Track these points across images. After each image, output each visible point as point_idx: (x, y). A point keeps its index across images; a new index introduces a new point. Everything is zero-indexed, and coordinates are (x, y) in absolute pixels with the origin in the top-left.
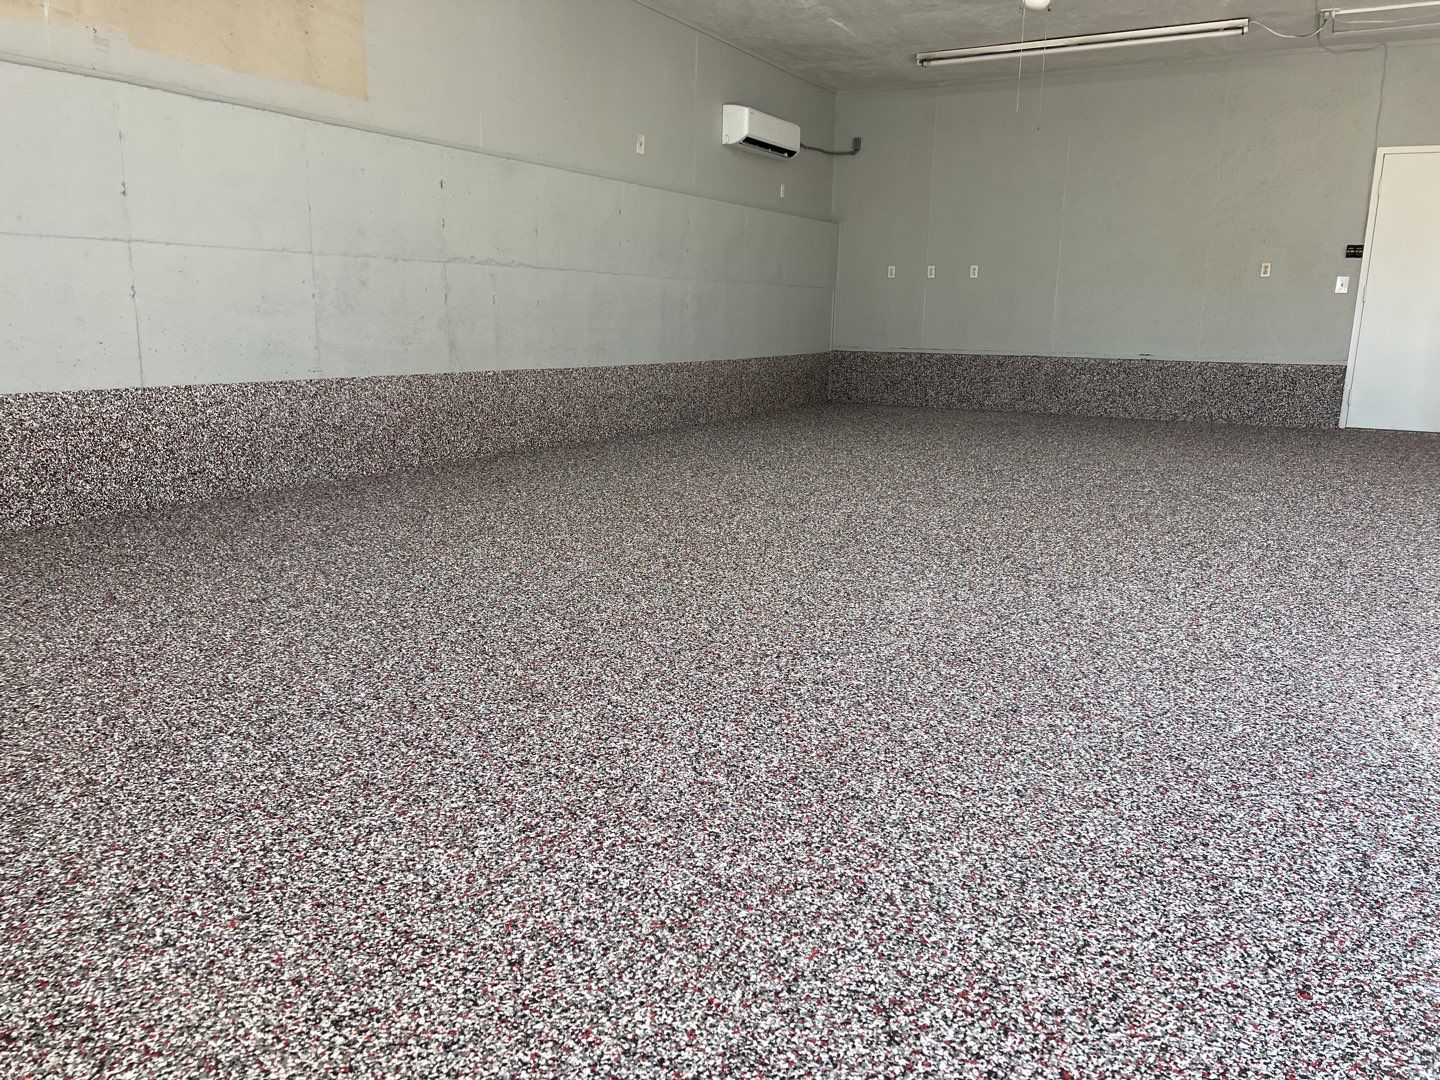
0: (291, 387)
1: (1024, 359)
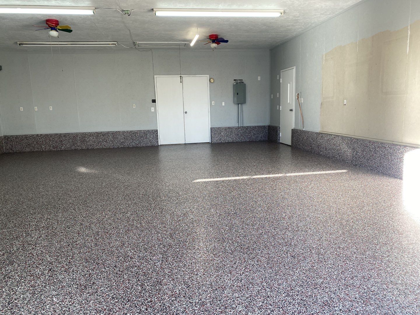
1: (72, 134)
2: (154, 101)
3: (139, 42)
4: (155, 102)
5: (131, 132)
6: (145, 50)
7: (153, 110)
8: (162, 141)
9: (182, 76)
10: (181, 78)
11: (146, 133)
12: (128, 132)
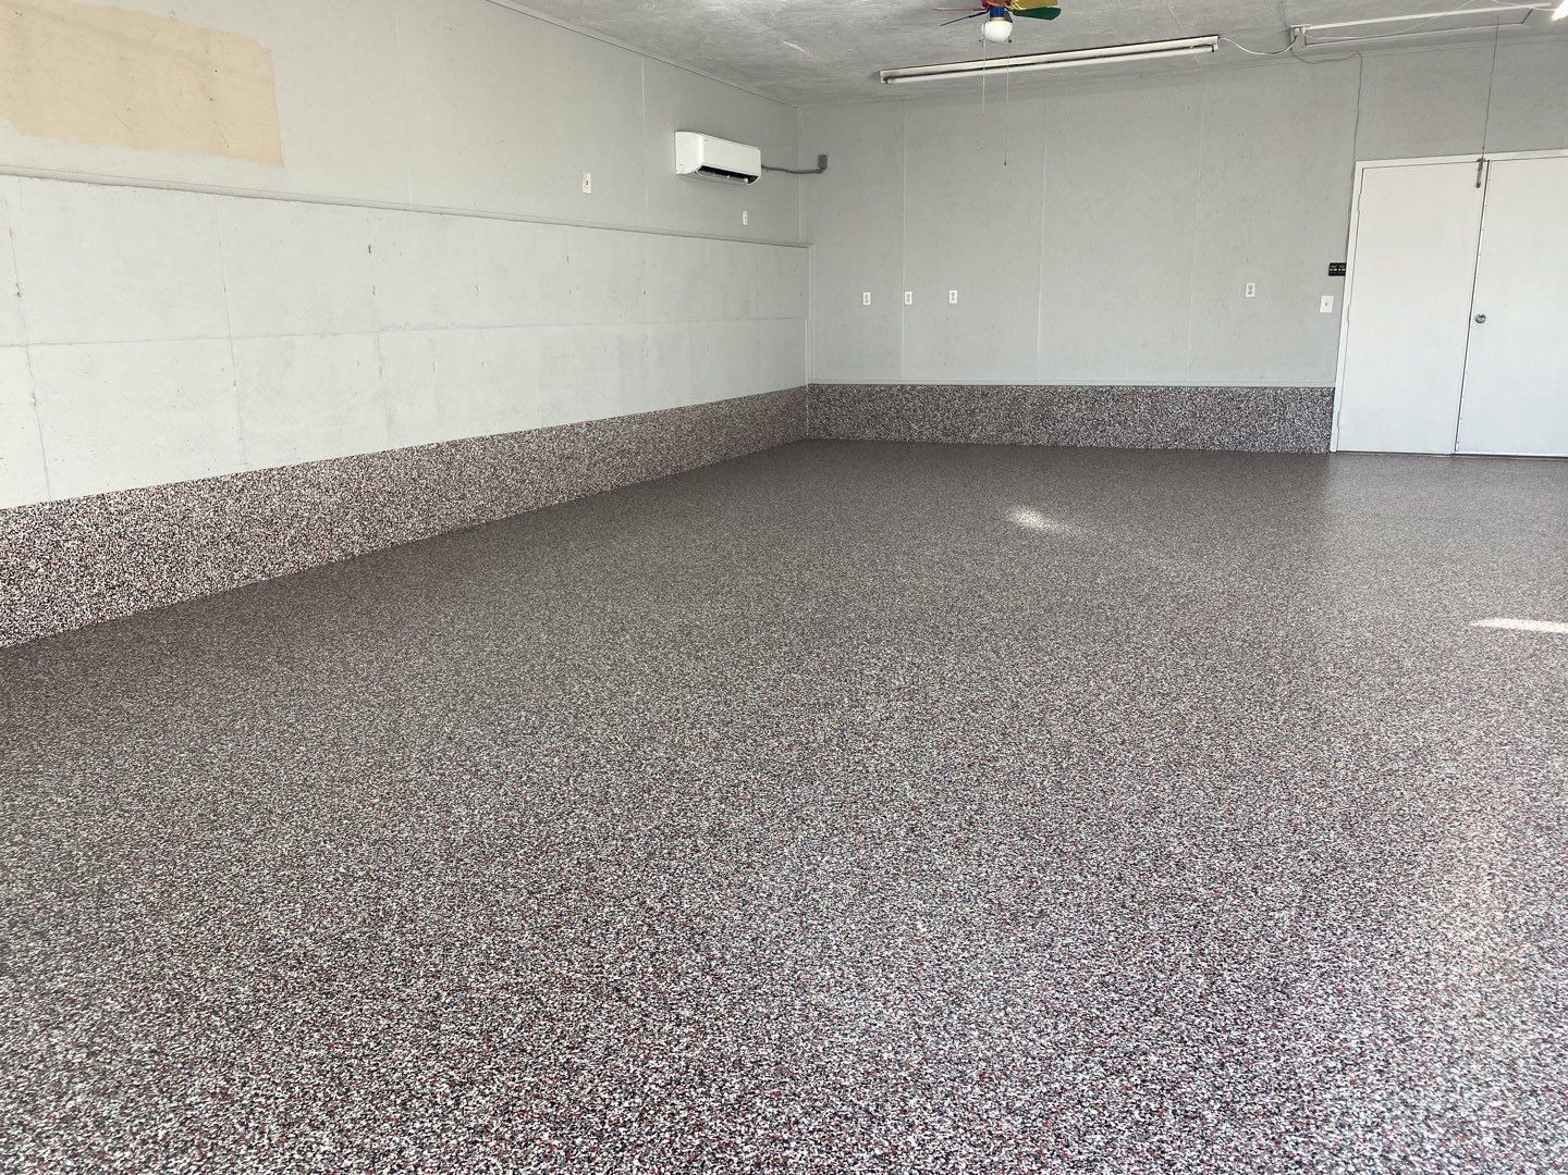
0: (215, 485)
1: (1009, 389)
2: (1338, 270)
3: (1311, 28)
4: (1343, 274)
5: (1223, 391)
6: (1329, 57)
7: (1326, 305)
8: (1346, 435)
9: (1487, 157)
10: (1480, 169)
11: (1280, 400)
12: (1209, 390)
